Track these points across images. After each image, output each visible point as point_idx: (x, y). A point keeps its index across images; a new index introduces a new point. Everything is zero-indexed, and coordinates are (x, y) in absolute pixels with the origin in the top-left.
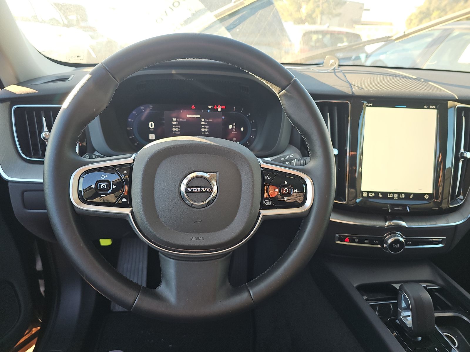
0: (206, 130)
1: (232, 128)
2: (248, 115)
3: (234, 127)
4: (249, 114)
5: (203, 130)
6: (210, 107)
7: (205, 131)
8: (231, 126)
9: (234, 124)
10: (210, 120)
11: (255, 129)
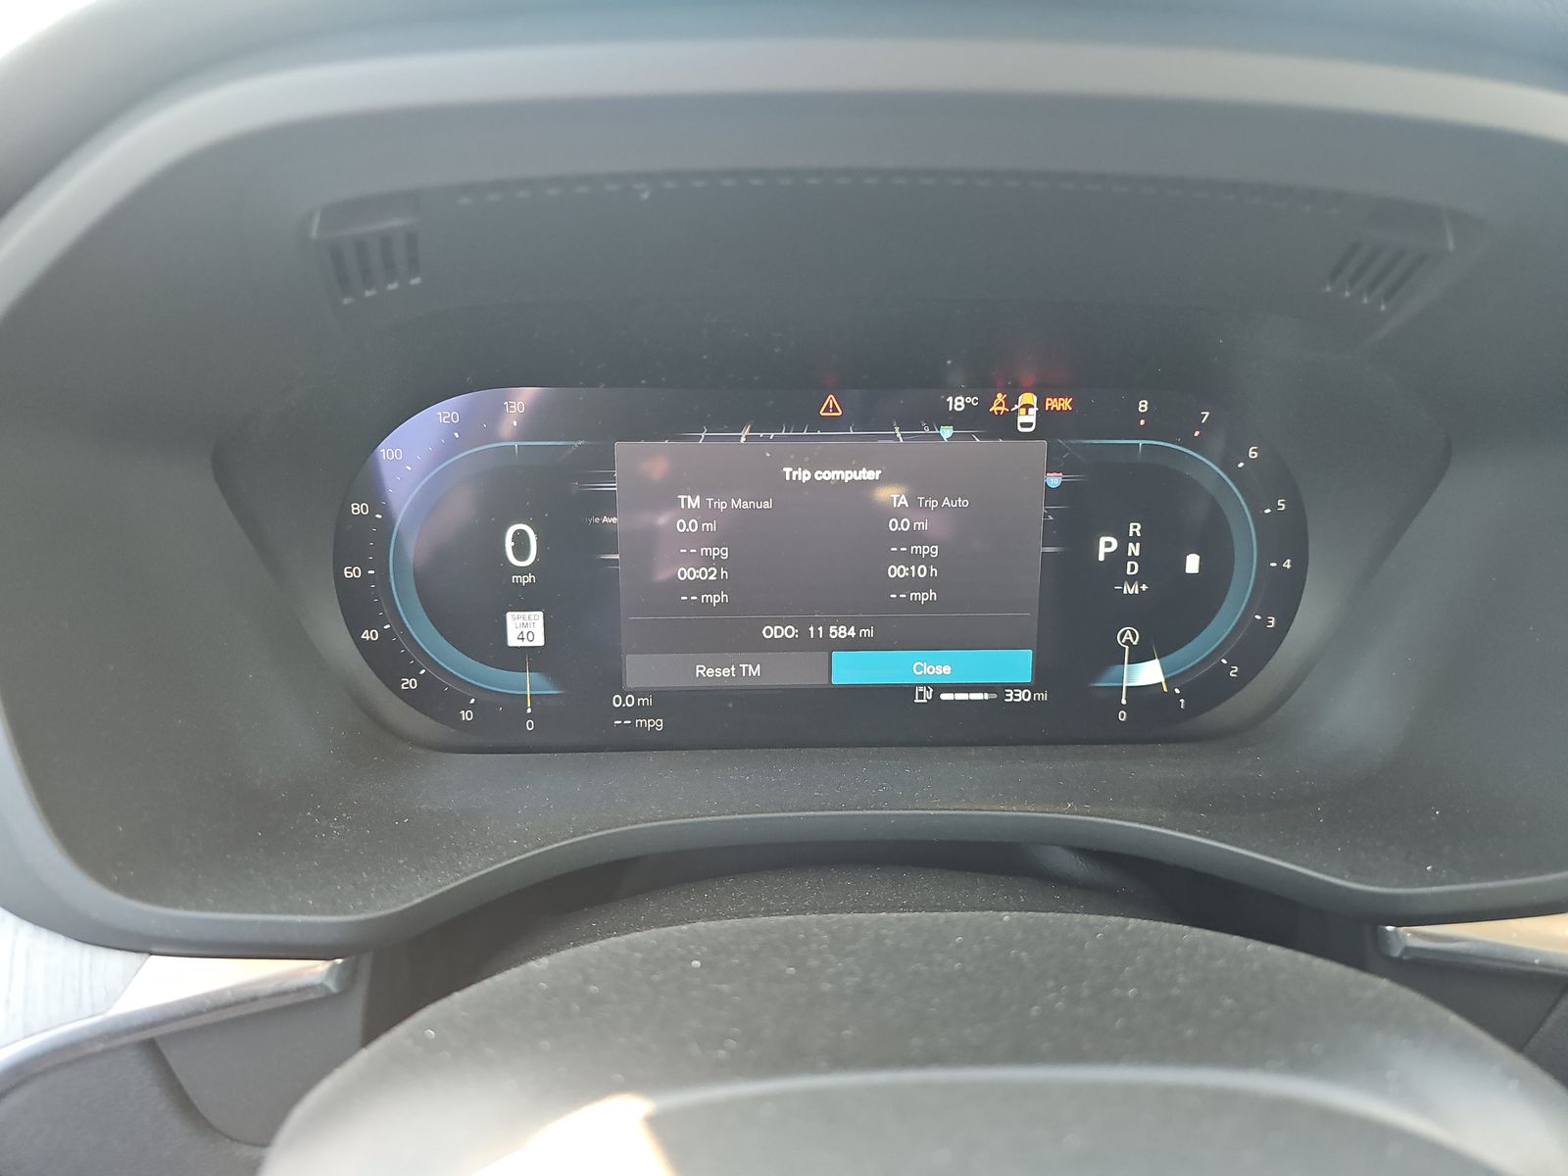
0: (922, 572)
1: (1119, 557)
2: (1247, 460)
3: (1134, 549)
4: (1253, 454)
5: (897, 571)
6: (958, 403)
7: (913, 584)
8: (1107, 545)
9: (1135, 528)
10: (953, 498)
11: (1287, 564)
